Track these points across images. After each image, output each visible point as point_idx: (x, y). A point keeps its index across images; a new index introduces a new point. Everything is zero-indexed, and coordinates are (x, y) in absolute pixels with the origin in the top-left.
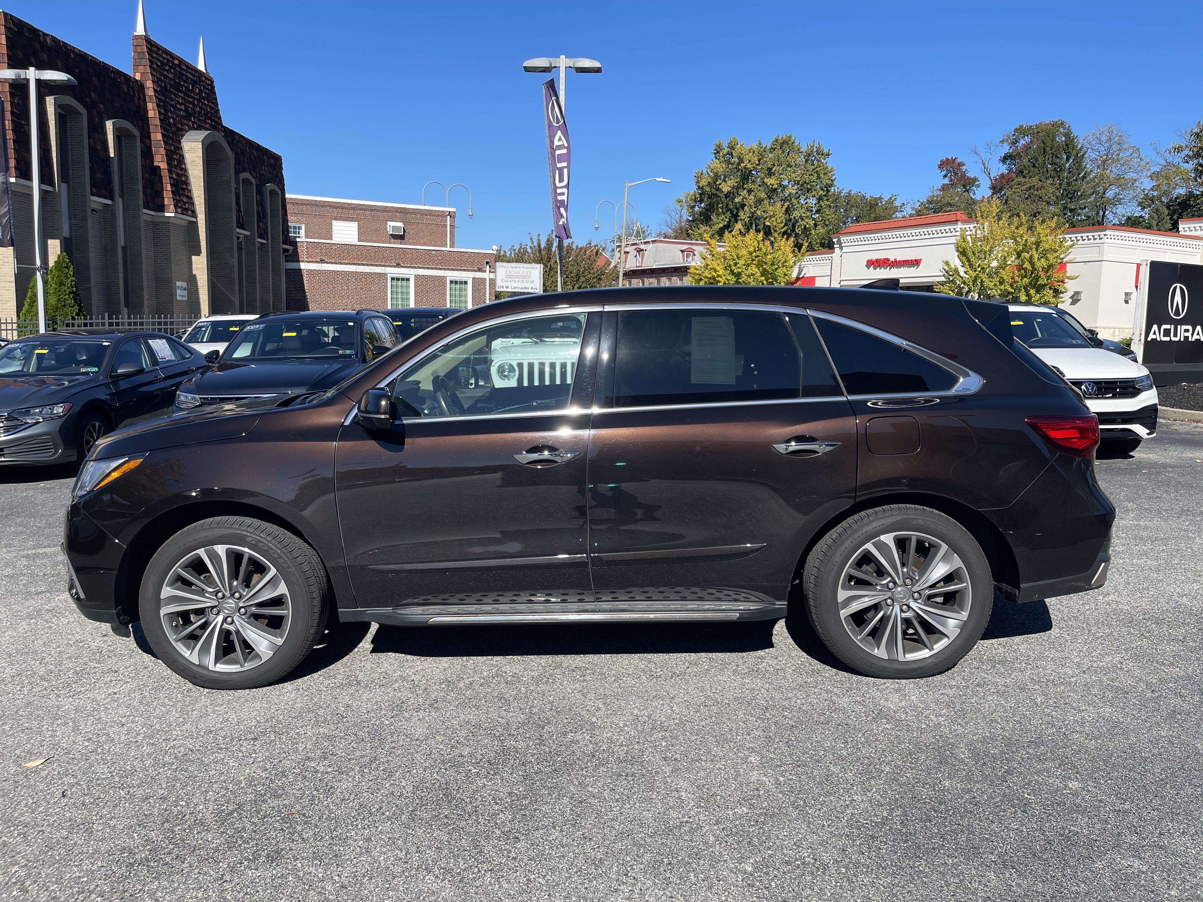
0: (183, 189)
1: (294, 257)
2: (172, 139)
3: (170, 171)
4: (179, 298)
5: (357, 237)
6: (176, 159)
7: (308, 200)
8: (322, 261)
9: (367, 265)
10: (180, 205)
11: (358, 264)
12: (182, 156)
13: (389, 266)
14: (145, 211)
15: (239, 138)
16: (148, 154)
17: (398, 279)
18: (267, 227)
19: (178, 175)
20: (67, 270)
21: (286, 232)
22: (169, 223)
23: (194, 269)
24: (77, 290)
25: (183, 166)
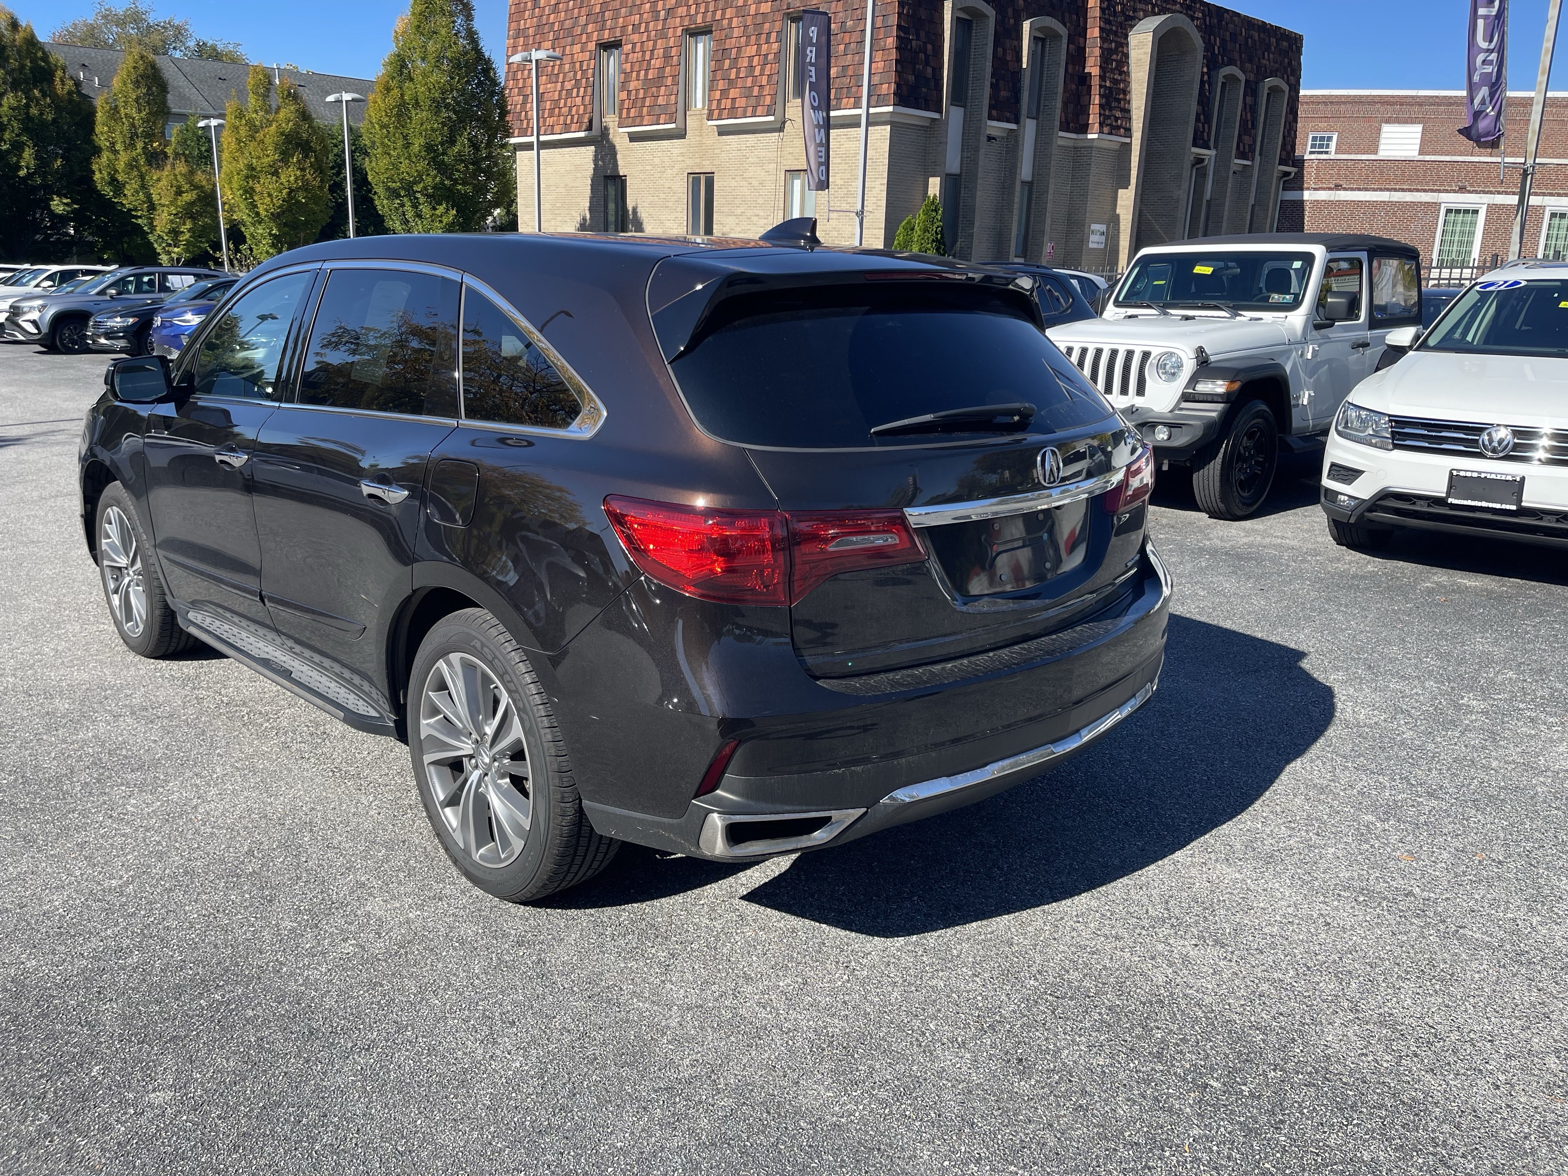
0: (1119, 101)
1: (1296, 182)
2: (1115, 33)
3: (1102, 78)
4: (1091, 245)
5: (1418, 147)
6: (1115, 60)
7: (1349, 96)
8: (1338, 187)
9: (1410, 190)
10: (1109, 122)
11: (1395, 190)
12: (1127, 56)
13: (1447, 191)
14: (1061, 134)
15: (1231, 17)
16: (1078, 57)
17: (1458, 211)
18: (1254, 142)
19: (1115, 82)
20: (934, 214)
21: (1289, 148)
22: (1092, 147)
23: (1118, 207)
24: (942, 238)
25: (1125, 69)
